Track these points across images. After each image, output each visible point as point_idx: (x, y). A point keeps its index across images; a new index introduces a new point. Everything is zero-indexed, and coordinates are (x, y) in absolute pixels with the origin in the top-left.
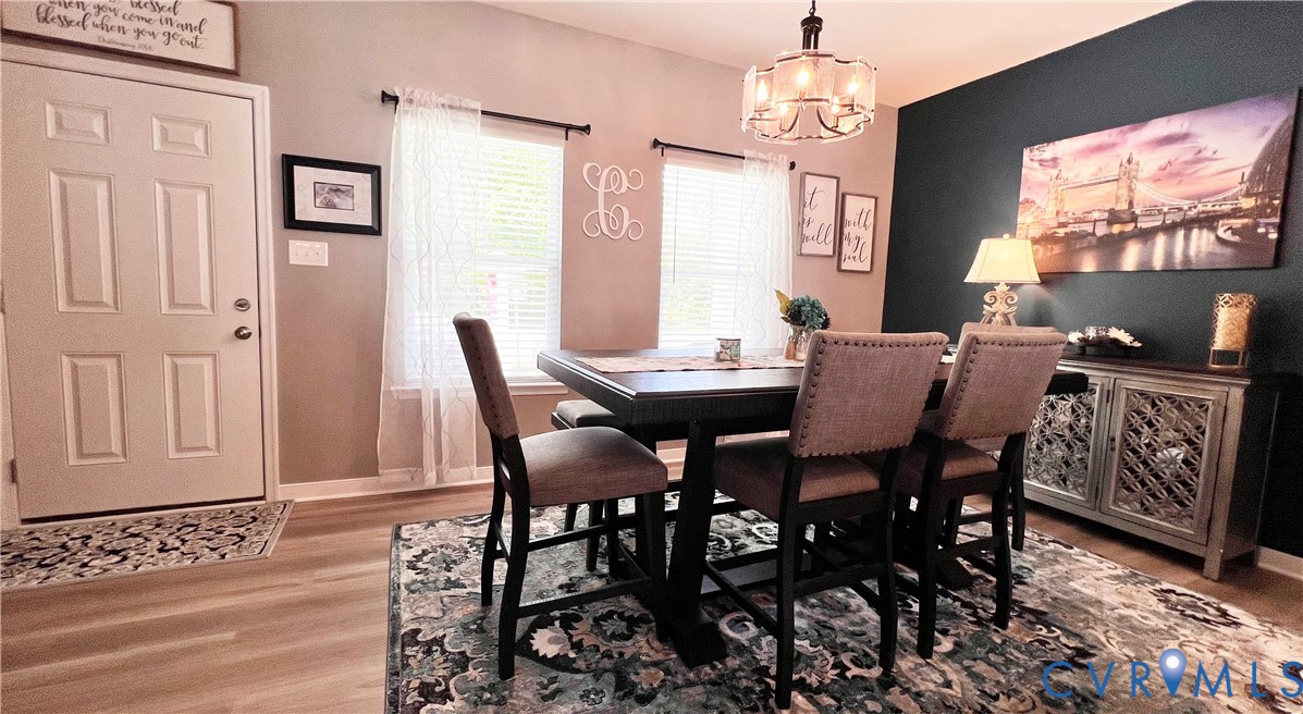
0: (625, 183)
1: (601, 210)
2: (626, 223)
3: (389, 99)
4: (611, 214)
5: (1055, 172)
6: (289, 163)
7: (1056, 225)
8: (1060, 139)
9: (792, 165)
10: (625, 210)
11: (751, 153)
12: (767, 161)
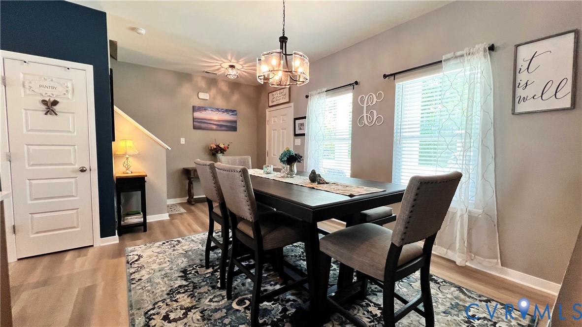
0: (375, 99)
1: (365, 114)
2: (375, 117)
3: (307, 97)
4: (369, 115)
6: (295, 119)
9: (492, 48)
10: (375, 112)
11: (449, 56)
12: (462, 56)
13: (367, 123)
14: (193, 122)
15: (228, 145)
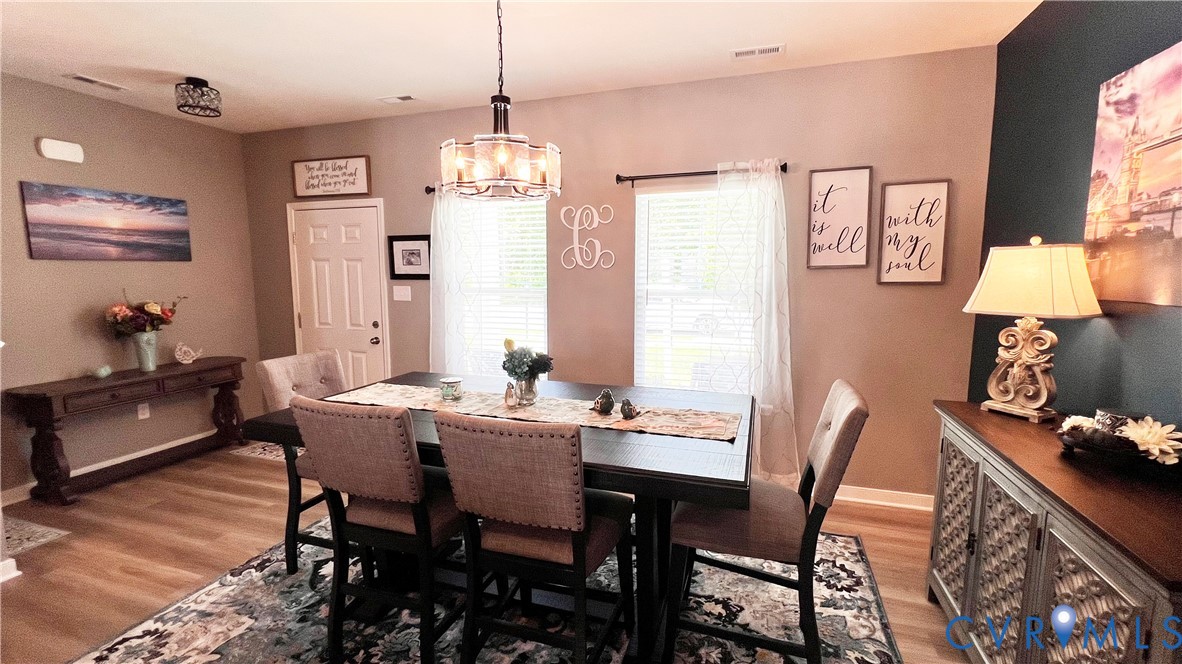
0: (597, 219)
1: (576, 245)
2: (598, 254)
3: (430, 190)
4: (584, 247)
5: (1130, 121)
6: (391, 240)
7: (1127, 217)
8: (1139, 61)
9: (784, 168)
10: (597, 243)
11: (727, 166)
12: (747, 170)
13: (581, 263)
14: (28, 235)
15: (174, 305)
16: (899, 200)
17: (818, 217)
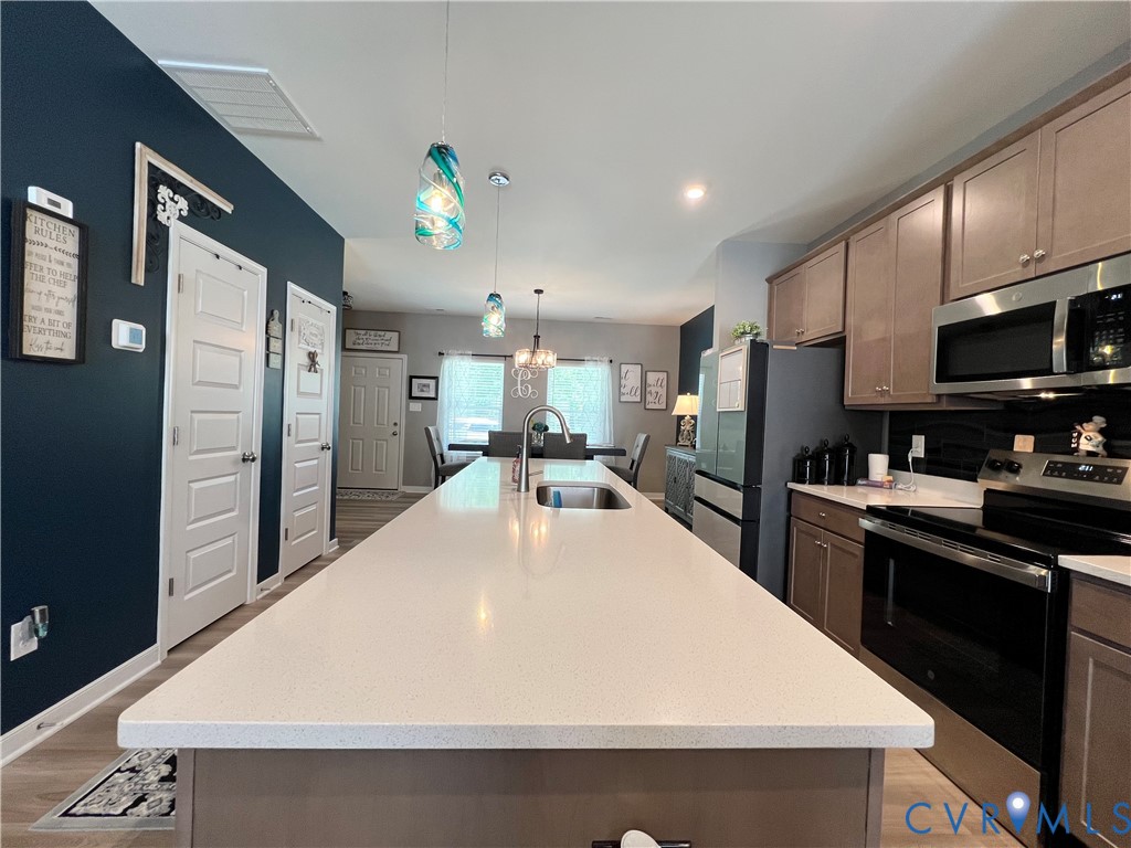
0: (530, 375)
1: (519, 387)
2: (530, 392)
3: (441, 354)
4: (523, 388)
6: (411, 378)
9: (611, 361)
10: (529, 386)
11: (589, 358)
12: (596, 361)
13: (521, 395)
16: (652, 377)
17: (623, 382)
